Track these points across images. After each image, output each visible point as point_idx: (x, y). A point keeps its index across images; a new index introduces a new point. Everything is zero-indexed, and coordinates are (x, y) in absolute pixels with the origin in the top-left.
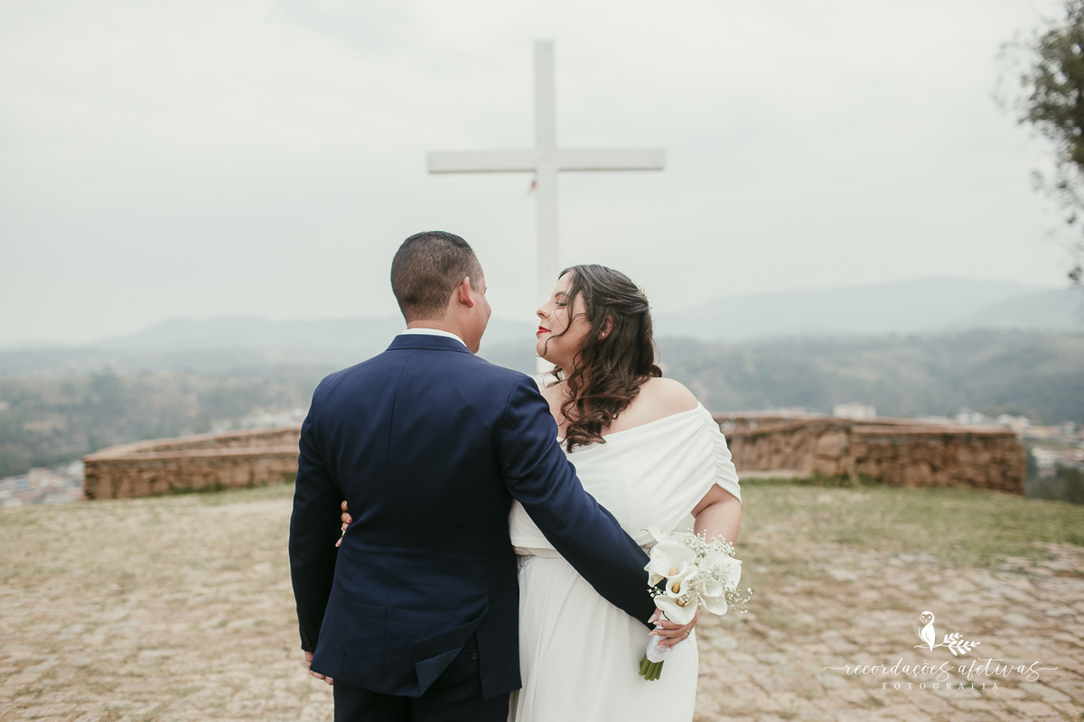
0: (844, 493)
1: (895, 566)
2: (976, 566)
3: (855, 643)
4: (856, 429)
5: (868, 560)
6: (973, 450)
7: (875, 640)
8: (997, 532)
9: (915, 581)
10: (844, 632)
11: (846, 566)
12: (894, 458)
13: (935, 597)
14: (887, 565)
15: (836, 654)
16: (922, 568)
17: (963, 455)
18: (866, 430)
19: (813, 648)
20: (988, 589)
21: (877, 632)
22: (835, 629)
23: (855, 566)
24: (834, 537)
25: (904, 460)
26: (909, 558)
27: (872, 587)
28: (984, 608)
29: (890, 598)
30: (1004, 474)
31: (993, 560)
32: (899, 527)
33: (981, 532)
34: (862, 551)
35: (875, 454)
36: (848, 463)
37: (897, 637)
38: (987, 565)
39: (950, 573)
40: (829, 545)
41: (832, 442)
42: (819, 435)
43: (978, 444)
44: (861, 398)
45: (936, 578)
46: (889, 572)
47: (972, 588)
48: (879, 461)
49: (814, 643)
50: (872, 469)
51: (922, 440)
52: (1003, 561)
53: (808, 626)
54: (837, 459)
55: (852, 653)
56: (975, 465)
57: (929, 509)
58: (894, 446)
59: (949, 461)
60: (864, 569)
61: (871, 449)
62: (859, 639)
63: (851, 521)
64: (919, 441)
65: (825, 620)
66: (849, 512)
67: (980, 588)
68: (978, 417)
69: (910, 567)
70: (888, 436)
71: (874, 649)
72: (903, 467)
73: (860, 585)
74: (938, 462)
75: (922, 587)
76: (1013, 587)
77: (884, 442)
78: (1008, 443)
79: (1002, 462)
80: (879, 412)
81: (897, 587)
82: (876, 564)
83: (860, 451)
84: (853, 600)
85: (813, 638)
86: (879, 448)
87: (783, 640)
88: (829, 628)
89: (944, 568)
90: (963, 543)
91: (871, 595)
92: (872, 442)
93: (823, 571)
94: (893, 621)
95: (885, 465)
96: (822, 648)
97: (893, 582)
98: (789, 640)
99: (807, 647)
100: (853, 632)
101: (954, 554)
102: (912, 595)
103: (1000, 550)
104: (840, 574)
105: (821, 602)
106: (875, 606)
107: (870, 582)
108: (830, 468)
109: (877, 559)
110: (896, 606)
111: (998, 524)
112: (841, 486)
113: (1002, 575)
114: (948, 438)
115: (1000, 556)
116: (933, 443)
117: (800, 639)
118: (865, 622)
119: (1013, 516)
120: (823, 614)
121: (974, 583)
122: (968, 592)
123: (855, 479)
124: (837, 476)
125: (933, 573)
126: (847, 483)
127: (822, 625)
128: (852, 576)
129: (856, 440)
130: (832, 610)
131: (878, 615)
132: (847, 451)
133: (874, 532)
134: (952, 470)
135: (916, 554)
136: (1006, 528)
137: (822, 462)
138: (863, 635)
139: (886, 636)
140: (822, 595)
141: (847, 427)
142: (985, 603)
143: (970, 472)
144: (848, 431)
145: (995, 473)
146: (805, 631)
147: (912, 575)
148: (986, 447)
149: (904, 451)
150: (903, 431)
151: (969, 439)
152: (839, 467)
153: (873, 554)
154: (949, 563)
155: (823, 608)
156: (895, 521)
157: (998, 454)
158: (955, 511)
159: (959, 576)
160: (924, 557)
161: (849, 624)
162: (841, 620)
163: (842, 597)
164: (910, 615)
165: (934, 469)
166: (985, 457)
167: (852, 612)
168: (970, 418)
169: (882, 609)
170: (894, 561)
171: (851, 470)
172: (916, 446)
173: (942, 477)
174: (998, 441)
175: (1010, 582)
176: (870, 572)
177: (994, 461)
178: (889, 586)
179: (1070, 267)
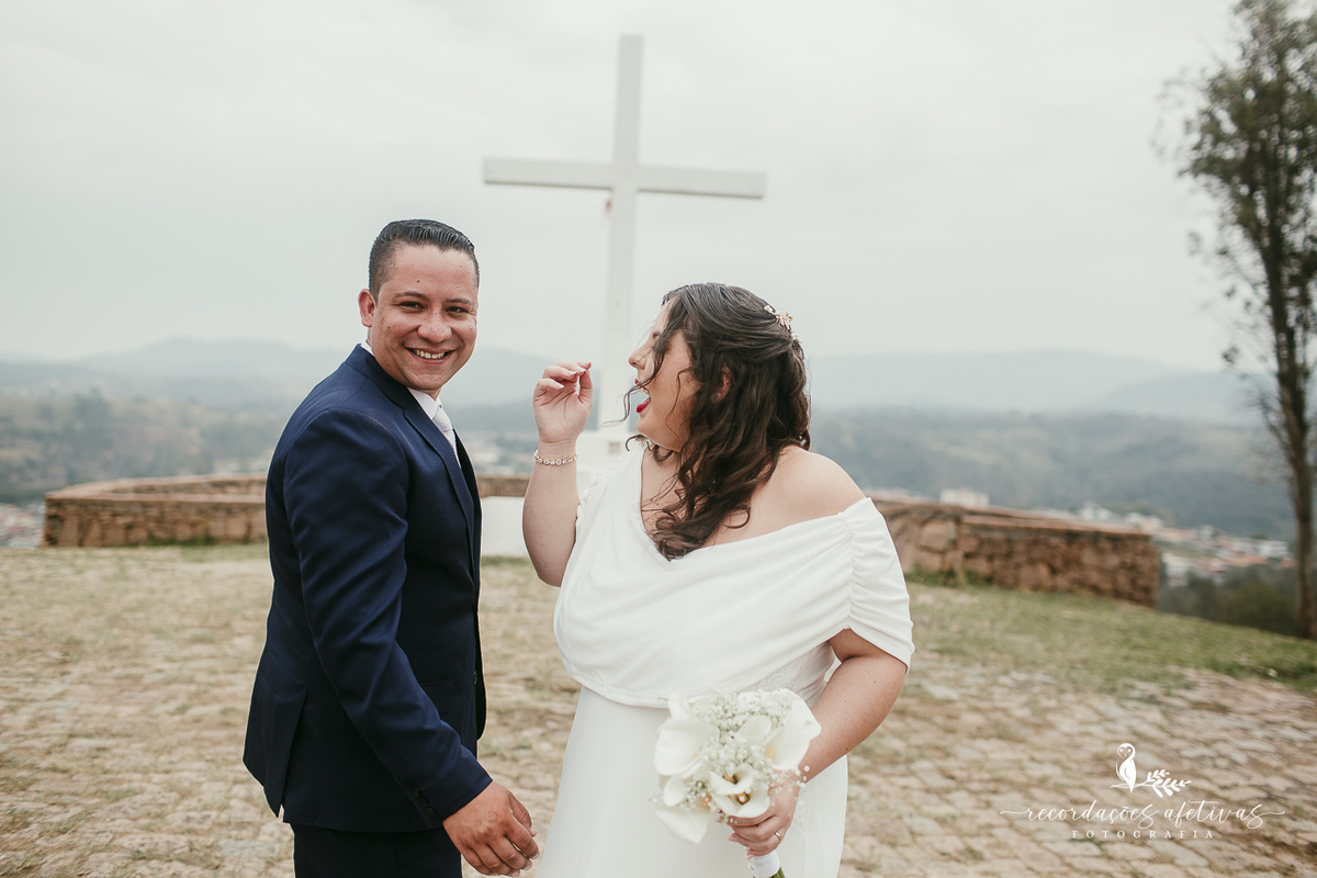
0: (947, 593)
1: (1004, 686)
2: (1100, 690)
3: (952, 778)
4: (968, 519)
5: (973, 676)
6: (1101, 552)
7: (977, 776)
8: (1125, 651)
9: (1027, 704)
10: (940, 763)
11: (947, 681)
12: (1009, 555)
13: (1051, 726)
14: (995, 684)
15: (928, 791)
16: (1036, 690)
17: (1088, 557)
18: (978, 520)
19: (902, 781)
20: (1112, 720)
21: (979, 765)
22: (929, 759)
23: (956, 683)
24: (934, 646)
25: (1021, 558)
26: (1021, 677)
27: (977, 710)
28: (1107, 743)
29: (997, 724)
30: (1133, 582)
31: (1119, 684)
32: (1012, 638)
33: (1107, 650)
34: (966, 664)
35: (987, 549)
36: (955, 558)
37: (1003, 774)
38: (1113, 691)
39: (1069, 697)
40: (928, 655)
41: (940, 532)
42: (924, 523)
43: (1106, 545)
44: (974, 483)
45: (1052, 703)
46: (998, 692)
47: (1094, 718)
48: (990, 558)
49: (903, 775)
50: (982, 566)
51: (1042, 537)
52: (1132, 687)
53: (897, 753)
54: (942, 553)
55: (948, 791)
56: (1101, 570)
57: (1046, 619)
58: (1009, 541)
59: (1071, 562)
60: (968, 687)
61: (982, 543)
62: (956, 773)
63: (955, 627)
64: (1038, 537)
65: (918, 747)
66: (953, 616)
67: (1104, 718)
68: (1104, 514)
69: (1022, 687)
70: (1003, 529)
71: (975, 786)
72: (1018, 566)
73: (961, 705)
74: (1058, 563)
75: (1035, 713)
76: (1142, 718)
77: (998, 536)
78: (1140, 546)
79: (1133, 568)
80: (992, 501)
81: (1004, 711)
82: (981, 681)
83: (969, 544)
84: (952, 723)
85: (902, 768)
86: (991, 542)
87: (866, 770)
88: (922, 757)
89: (1062, 691)
90: (1085, 662)
91: (974, 719)
92: (985, 535)
93: (918, 686)
94: (999, 753)
95: (997, 563)
96: (912, 782)
97: (1001, 705)
98: (873, 770)
99: (893, 779)
100: (950, 764)
101: (1074, 675)
102: (1023, 722)
103: (1128, 673)
104: (939, 692)
105: (916, 724)
106: (977, 734)
107: (974, 702)
108: (934, 563)
109: (983, 675)
110: (1003, 735)
111: (1126, 642)
112: (945, 584)
113: (1130, 704)
114: (1072, 536)
115: (1129, 681)
116: (1054, 541)
117: (886, 769)
118: (966, 751)
119: (1144, 632)
120: (916, 740)
121: (1097, 712)
122: (1090, 723)
123: (961, 577)
124: (941, 572)
125: (1049, 698)
126: (952, 582)
127: (914, 752)
128: (953, 694)
129: (966, 531)
130: (928, 736)
131: (981, 744)
132: (954, 544)
133: (982, 643)
134: (1075, 574)
135: (1030, 672)
136: (1136, 647)
137: (925, 554)
138: (962, 769)
139: (989, 771)
140: (916, 716)
141: (957, 516)
142: (1109, 737)
143: (1095, 577)
144: (958, 521)
145: (1123, 580)
146: (893, 759)
147: (1024, 698)
148: (1115, 550)
149: (1020, 547)
150: (1021, 524)
151: (1096, 538)
152: (944, 562)
153: (978, 669)
154: (1068, 686)
155: (916, 732)
156: (1008, 630)
157: (1128, 559)
158: (1076, 622)
159: (1079, 703)
160: (1039, 676)
161: (947, 754)
162: (937, 748)
163: (939, 720)
164: (1020, 747)
165: (1054, 571)
166: (1113, 561)
167: (951, 737)
168: (1096, 515)
169: (987, 738)
170: (1003, 679)
171: (957, 567)
172: (1035, 543)
173: (1061, 581)
174: (1130, 543)
175: (1139, 713)
176: (974, 691)
177: (1123, 566)
178: (996, 709)
179: (1225, 347)
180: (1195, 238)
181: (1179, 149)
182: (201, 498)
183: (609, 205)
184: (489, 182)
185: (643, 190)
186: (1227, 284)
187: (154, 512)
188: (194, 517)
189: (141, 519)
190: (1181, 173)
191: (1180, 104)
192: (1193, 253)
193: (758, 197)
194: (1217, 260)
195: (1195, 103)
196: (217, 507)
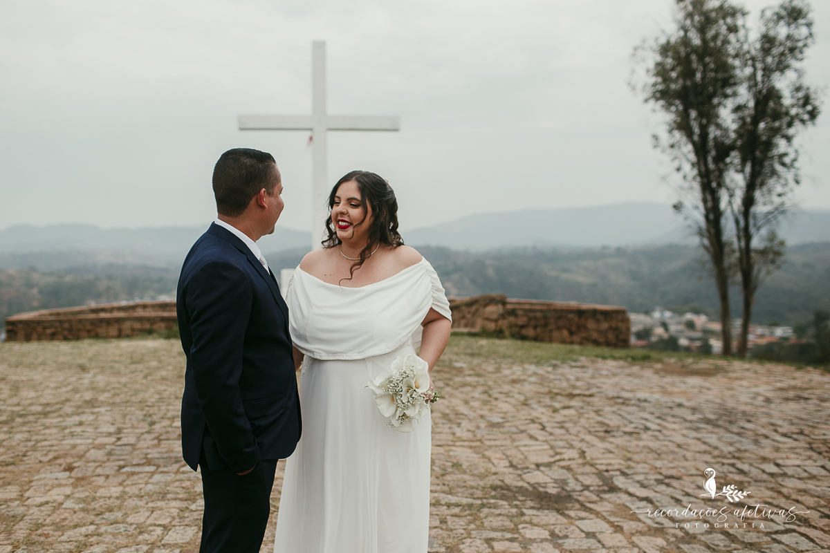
0: (498, 341)
6: (598, 321)
12: (545, 325)
17: (591, 324)
18: (528, 308)
25: (552, 327)
30: (617, 337)
35: (533, 323)
36: (503, 324)
41: (494, 309)
42: (487, 305)
43: (601, 317)
48: (535, 327)
50: (531, 332)
51: (563, 314)
54: (496, 321)
56: (598, 331)
58: (545, 317)
59: (581, 327)
61: (530, 319)
64: (561, 314)
70: (541, 311)
72: (551, 331)
74: (574, 328)
77: (538, 315)
78: (620, 317)
79: (616, 329)
86: (535, 318)
92: (531, 315)
95: (539, 330)
108: (492, 326)
112: (497, 337)
114: (581, 313)
116: (571, 316)
123: (507, 333)
124: (495, 331)
126: (501, 336)
132: (503, 316)
134: (583, 334)
141: (503, 301)
143: (595, 335)
144: (504, 303)
145: (611, 336)
148: (606, 319)
149: (552, 321)
150: (552, 308)
151: (595, 313)
152: (497, 326)
157: (614, 324)
165: (571, 333)
166: (605, 326)
171: (504, 328)
172: (560, 318)
173: (575, 338)
177: (610, 328)
179: (674, 201)
180: (656, 137)
181: (645, 86)
182: (92, 316)
183: (311, 139)
184: (242, 129)
185: (330, 129)
186: (676, 164)
187: (66, 325)
188: (89, 327)
189: (59, 330)
190: (646, 101)
191: (644, 60)
192: (655, 147)
193: (396, 130)
194: (669, 151)
195: (653, 58)
196: (102, 320)
